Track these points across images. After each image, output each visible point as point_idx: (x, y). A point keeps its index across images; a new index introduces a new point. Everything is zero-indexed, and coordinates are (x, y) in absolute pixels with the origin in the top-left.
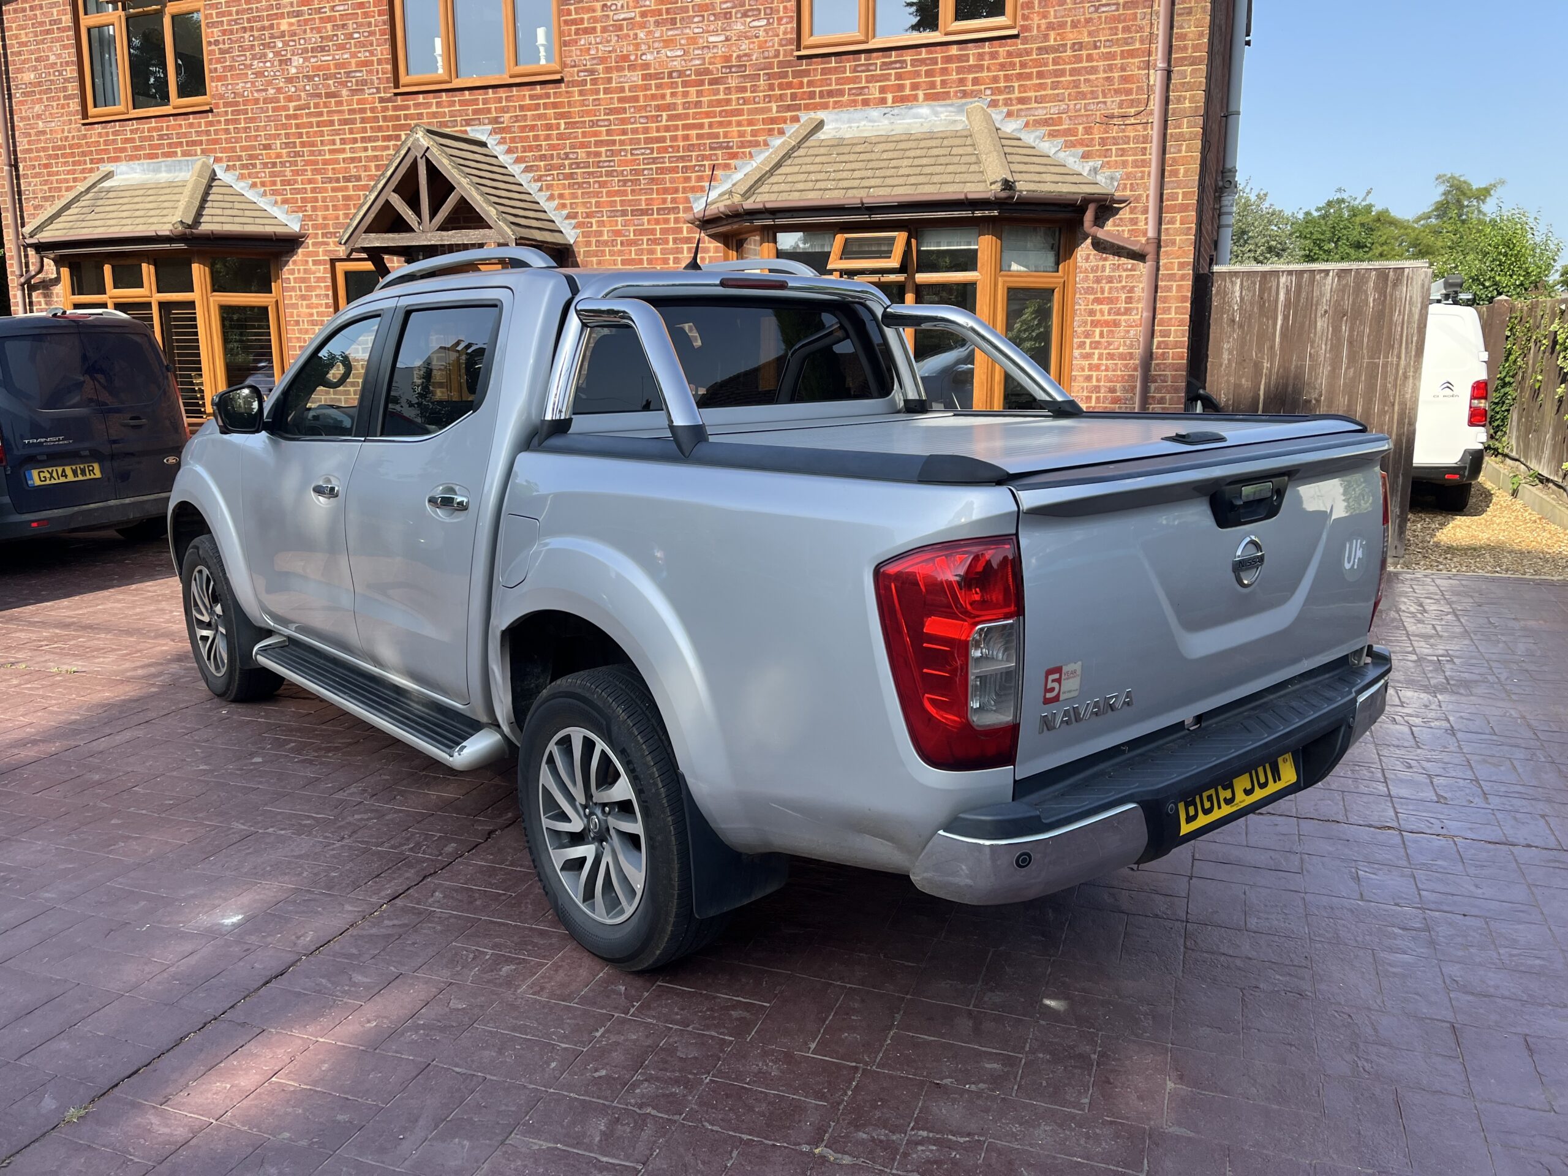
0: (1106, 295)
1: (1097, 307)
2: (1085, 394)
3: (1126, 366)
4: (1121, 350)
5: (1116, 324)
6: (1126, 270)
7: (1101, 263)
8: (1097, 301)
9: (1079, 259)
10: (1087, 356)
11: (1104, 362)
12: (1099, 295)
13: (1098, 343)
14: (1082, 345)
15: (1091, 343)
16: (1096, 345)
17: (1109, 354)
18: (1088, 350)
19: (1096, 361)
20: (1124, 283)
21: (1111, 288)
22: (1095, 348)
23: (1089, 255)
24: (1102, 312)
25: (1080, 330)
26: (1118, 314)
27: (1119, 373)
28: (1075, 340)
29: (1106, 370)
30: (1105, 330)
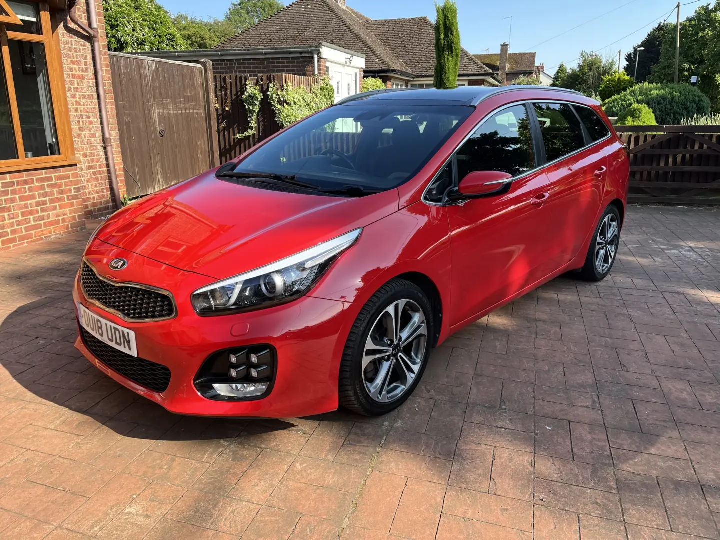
0: (76, 60)
1: (73, 67)
2: (77, 120)
3: (92, 102)
4: (87, 93)
5: (83, 78)
6: (82, 45)
7: (70, 40)
8: (73, 63)
9: (60, 35)
10: (74, 97)
11: (82, 101)
12: (72, 59)
13: (77, 88)
14: (70, 89)
15: (74, 88)
16: (76, 89)
17: (83, 95)
18: (73, 93)
19: (78, 100)
20: (82, 54)
21: (77, 55)
22: (77, 92)
23: (64, 33)
24: (75, 70)
25: (68, 80)
26: (83, 72)
27: (89, 107)
28: (67, 86)
29: (84, 105)
30: (79, 80)
